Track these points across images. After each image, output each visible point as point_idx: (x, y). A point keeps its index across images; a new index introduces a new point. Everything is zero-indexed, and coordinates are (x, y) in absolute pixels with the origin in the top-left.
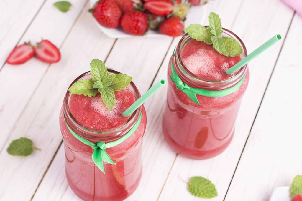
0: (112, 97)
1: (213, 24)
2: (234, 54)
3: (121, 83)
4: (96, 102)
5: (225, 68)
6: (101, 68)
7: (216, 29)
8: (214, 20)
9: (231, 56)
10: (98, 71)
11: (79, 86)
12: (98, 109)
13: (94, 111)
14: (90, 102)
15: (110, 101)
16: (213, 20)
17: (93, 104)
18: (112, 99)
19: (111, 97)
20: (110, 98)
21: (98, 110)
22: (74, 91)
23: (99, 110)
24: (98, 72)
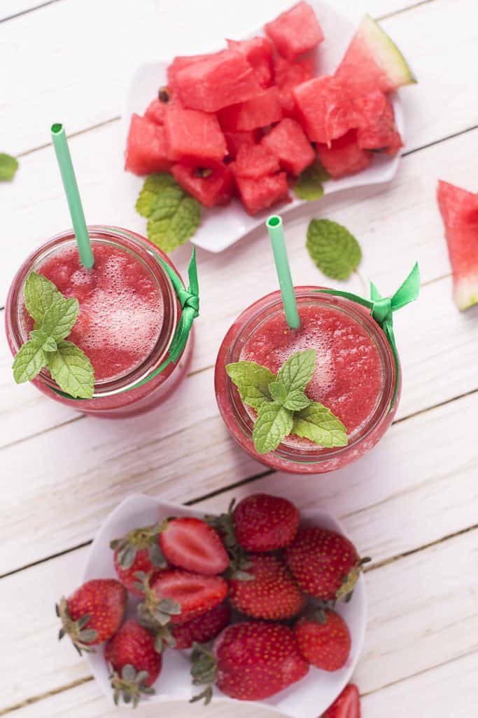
0: (289, 368)
1: (35, 362)
2: (47, 284)
3: (249, 381)
4: (320, 385)
5: (85, 275)
6: (266, 424)
7: (35, 350)
8: (26, 366)
9: (54, 287)
10: (274, 427)
11: (323, 437)
12: (329, 371)
13: (339, 374)
14: (328, 395)
15: (298, 364)
16: (28, 368)
17: (329, 386)
18: (292, 364)
19: (291, 368)
20: (294, 369)
21: (332, 369)
22: (339, 435)
23: (331, 367)
24: (274, 424)
